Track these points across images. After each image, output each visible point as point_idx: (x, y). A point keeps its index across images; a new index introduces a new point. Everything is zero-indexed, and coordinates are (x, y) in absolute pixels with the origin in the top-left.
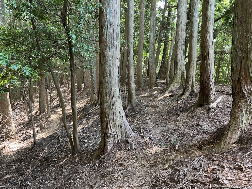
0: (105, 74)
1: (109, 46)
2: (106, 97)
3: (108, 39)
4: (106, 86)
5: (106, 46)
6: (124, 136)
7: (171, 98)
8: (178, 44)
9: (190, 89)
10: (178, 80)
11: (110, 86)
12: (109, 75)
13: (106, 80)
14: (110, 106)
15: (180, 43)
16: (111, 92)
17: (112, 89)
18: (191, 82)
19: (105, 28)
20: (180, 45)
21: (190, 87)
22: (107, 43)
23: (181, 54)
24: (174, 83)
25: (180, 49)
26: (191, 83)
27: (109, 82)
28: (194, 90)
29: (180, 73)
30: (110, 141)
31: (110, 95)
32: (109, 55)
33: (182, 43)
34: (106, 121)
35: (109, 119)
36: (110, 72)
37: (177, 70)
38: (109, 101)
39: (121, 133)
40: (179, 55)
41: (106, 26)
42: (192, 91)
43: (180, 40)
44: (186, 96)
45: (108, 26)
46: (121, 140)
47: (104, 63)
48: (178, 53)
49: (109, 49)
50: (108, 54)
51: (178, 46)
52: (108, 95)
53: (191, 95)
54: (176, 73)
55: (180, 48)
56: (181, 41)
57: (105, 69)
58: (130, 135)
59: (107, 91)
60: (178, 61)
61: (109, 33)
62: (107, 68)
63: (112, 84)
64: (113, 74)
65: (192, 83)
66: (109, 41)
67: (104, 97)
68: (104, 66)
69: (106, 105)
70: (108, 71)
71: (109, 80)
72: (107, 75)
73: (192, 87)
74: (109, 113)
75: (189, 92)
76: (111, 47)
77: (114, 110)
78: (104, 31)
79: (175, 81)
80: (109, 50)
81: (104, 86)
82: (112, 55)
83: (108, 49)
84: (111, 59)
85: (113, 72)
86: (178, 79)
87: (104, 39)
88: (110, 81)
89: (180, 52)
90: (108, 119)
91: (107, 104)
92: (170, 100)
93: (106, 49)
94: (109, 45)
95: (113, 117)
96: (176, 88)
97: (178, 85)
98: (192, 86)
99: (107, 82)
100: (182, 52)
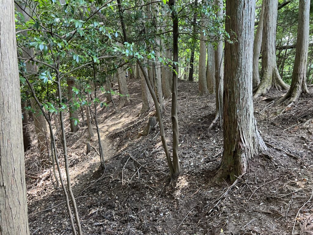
0: (238, 69)
1: (246, 30)
2: (238, 99)
3: (244, 22)
4: (239, 85)
5: (241, 31)
6: (257, 150)
7: (272, 102)
8: (268, 34)
9: (300, 90)
10: (269, 80)
11: (244, 85)
12: (243, 69)
13: (239, 77)
14: (243, 112)
15: (270, 32)
16: (245, 93)
17: (247, 89)
18: (302, 79)
19: (240, 6)
20: (270, 35)
21: (300, 87)
22: (242, 27)
23: (271, 47)
24: (265, 84)
25: (271, 41)
26: (301, 81)
27: (243, 80)
28: (305, 90)
29: (271, 71)
30: (245, 157)
31: (243, 98)
32: (245, 43)
33: (273, 32)
34: (238, 132)
35: (242, 128)
36: (245, 66)
37: (267, 67)
38: (242, 105)
39: (254, 146)
40: (269, 47)
41: (243, 3)
42: (303, 92)
43: (270, 28)
44: (296, 98)
45: (245, 4)
46: (254, 155)
47: (237, 54)
48: (269, 45)
49: (245, 35)
50: (243, 42)
51: (268, 36)
52: (241, 97)
53: (301, 96)
54: (266, 71)
55: (271, 38)
56: (272, 29)
57: (238, 62)
58: (263, 149)
59: (241, 91)
60: (269, 56)
61: (246, 12)
62: (241, 61)
63: (247, 83)
64: (248, 69)
65: (303, 82)
66: (246, 24)
67: (235, 100)
68: (238, 58)
69: (238, 111)
70: (242, 64)
71: (244, 76)
72: (241, 71)
73: (303, 87)
74: (242, 121)
75: (299, 93)
76: (247, 32)
77: (248, 117)
78: (239, 11)
79: (265, 81)
80: (245, 37)
81: (236, 85)
82: (248, 42)
83: (243, 35)
84: (246, 48)
85: (248, 66)
86: (269, 78)
87: (238, 21)
88: (244, 78)
89: (271, 44)
90: (240, 130)
91: (239, 109)
92: (271, 104)
93: (240, 35)
94: (244, 29)
95: (247, 127)
96: (267, 90)
97: (269, 86)
98: (302, 85)
99: (241, 80)
100: (273, 44)
